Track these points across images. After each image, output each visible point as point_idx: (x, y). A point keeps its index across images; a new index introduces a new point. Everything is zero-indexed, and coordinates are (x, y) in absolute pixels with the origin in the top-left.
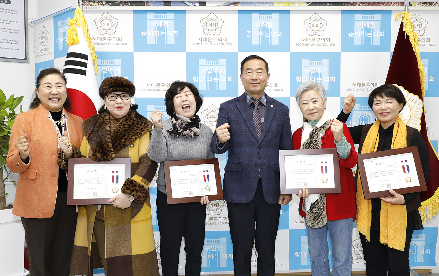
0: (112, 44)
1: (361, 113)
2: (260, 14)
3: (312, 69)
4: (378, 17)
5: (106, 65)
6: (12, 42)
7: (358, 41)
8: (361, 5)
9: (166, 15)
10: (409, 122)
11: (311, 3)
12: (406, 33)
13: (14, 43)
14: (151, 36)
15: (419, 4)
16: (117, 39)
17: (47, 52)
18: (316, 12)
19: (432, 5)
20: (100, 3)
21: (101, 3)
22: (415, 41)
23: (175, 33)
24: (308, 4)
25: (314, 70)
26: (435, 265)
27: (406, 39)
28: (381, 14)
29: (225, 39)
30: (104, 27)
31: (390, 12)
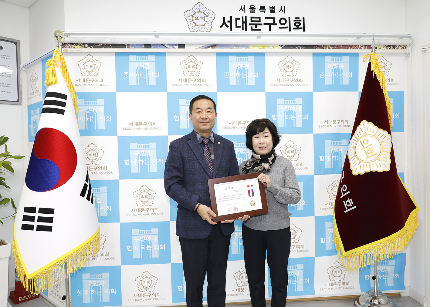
0: (95, 85)
1: (333, 148)
2: (237, 56)
3: (286, 107)
4: (346, 59)
5: (90, 105)
6: (4, 85)
7: (328, 81)
8: (330, 47)
9: (147, 57)
10: (380, 156)
11: (284, 46)
12: (373, 73)
13: (6, 86)
14: (133, 77)
15: (383, 47)
16: (100, 81)
17: (36, 94)
18: (289, 55)
19: (396, 48)
20: (82, 46)
21: (84, 46)
22: (382, 80)
23: (156, 74)
24: (282, 47)
25: (288, 108)
26: (404, 288)
27: (374, 78)
28: (349, 56)
29: (204, 80)
30: (87, 69)
31: (357, 54)
